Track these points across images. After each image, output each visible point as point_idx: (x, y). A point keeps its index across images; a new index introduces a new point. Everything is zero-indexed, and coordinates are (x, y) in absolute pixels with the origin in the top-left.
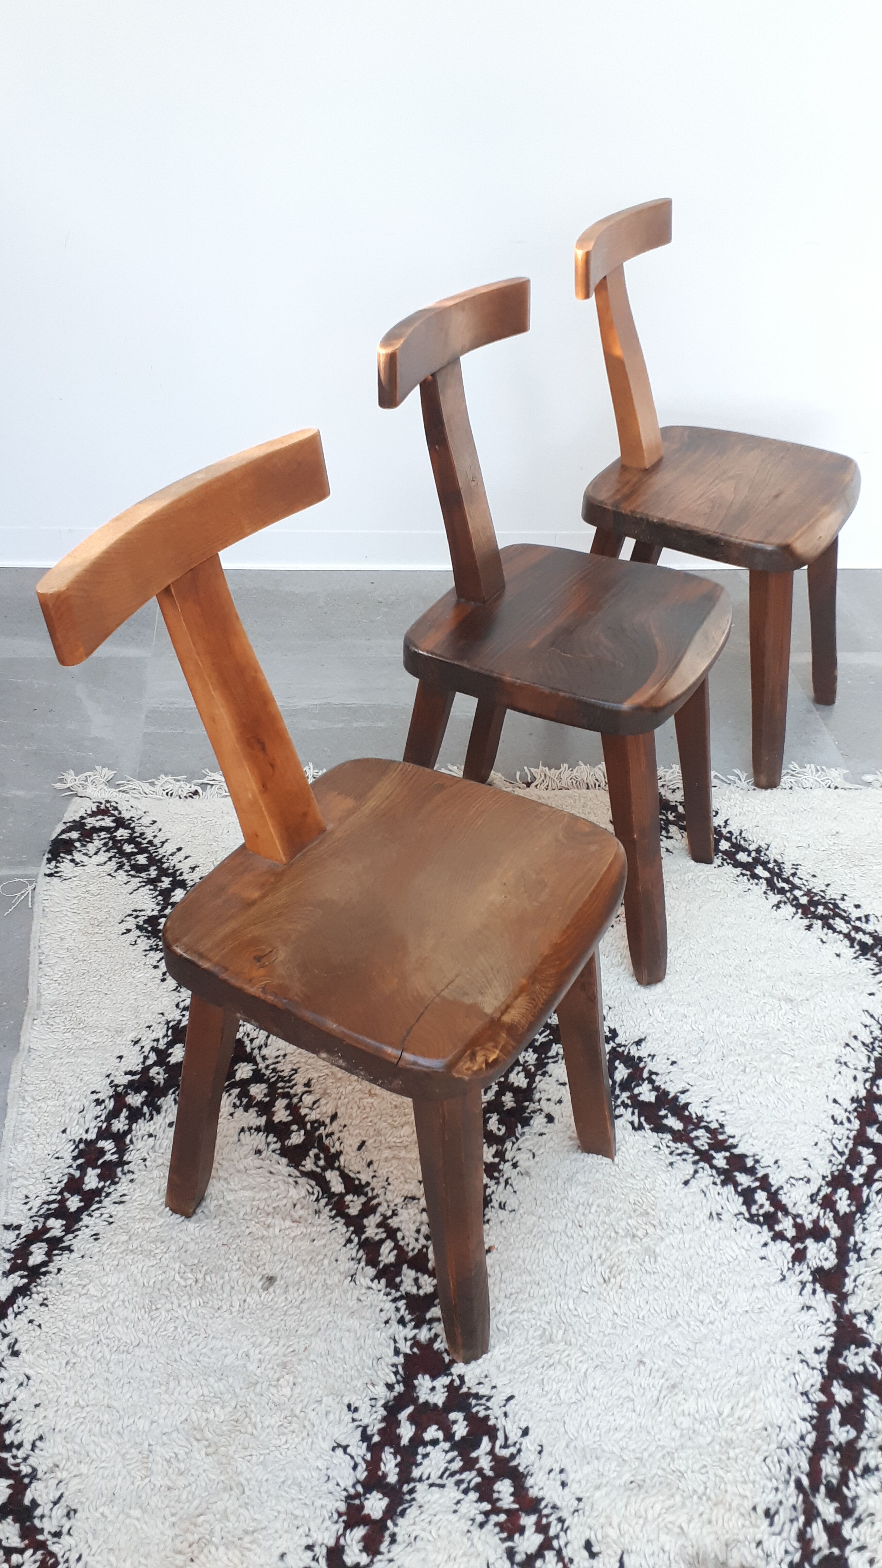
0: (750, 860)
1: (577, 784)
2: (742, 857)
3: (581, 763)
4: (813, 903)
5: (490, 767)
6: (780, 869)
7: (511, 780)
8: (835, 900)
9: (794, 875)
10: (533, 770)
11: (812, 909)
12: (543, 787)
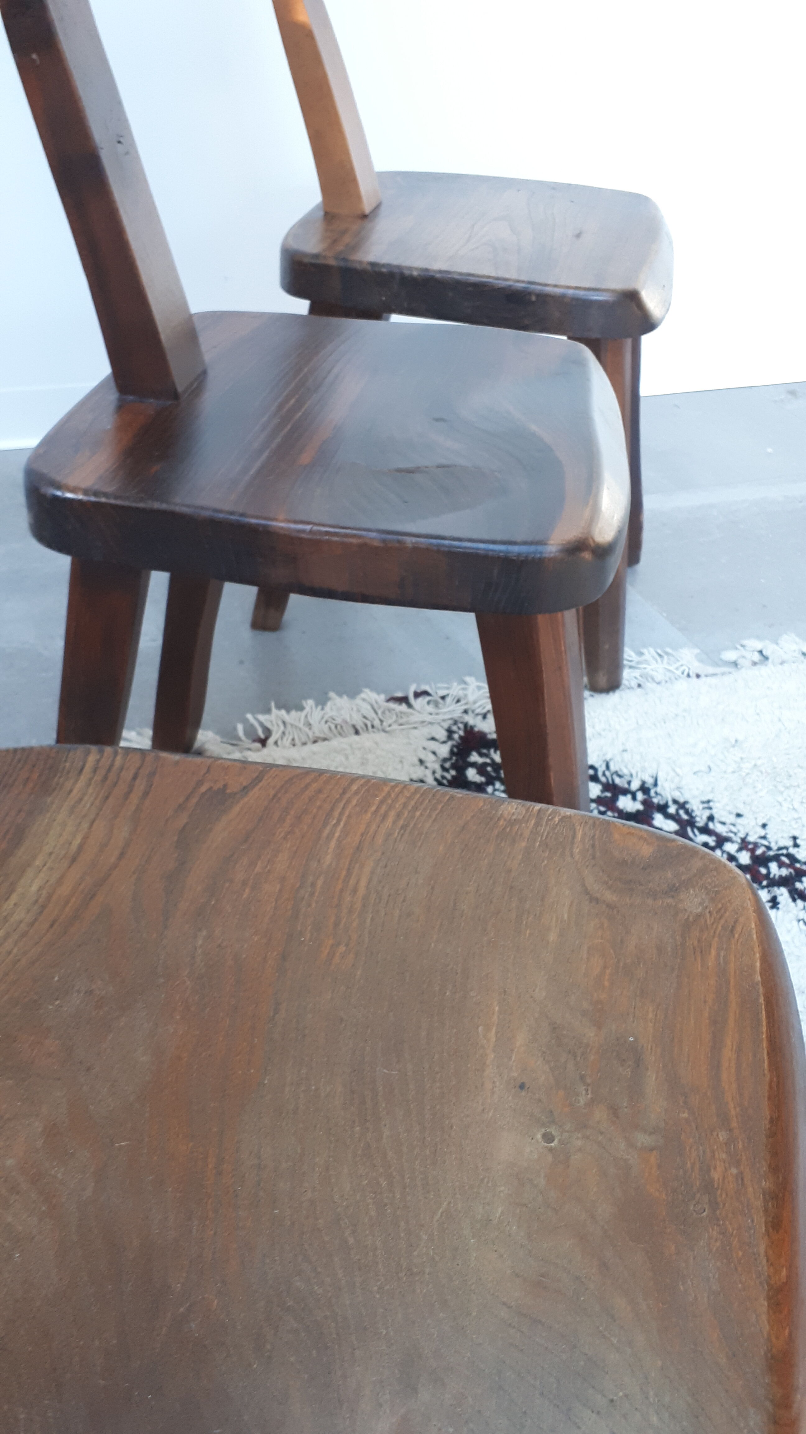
0: (639, 807)
1: (339, 729)
2: (625, 803)
3: (332, 694)
4: (762, 860)
5: (197, 724)
6: (687, 812)
7: (232, 739)
8: (787, 848)
9: (711, 818)
10: (262, 718)
11: (763, 871)
12: (287, 741)
